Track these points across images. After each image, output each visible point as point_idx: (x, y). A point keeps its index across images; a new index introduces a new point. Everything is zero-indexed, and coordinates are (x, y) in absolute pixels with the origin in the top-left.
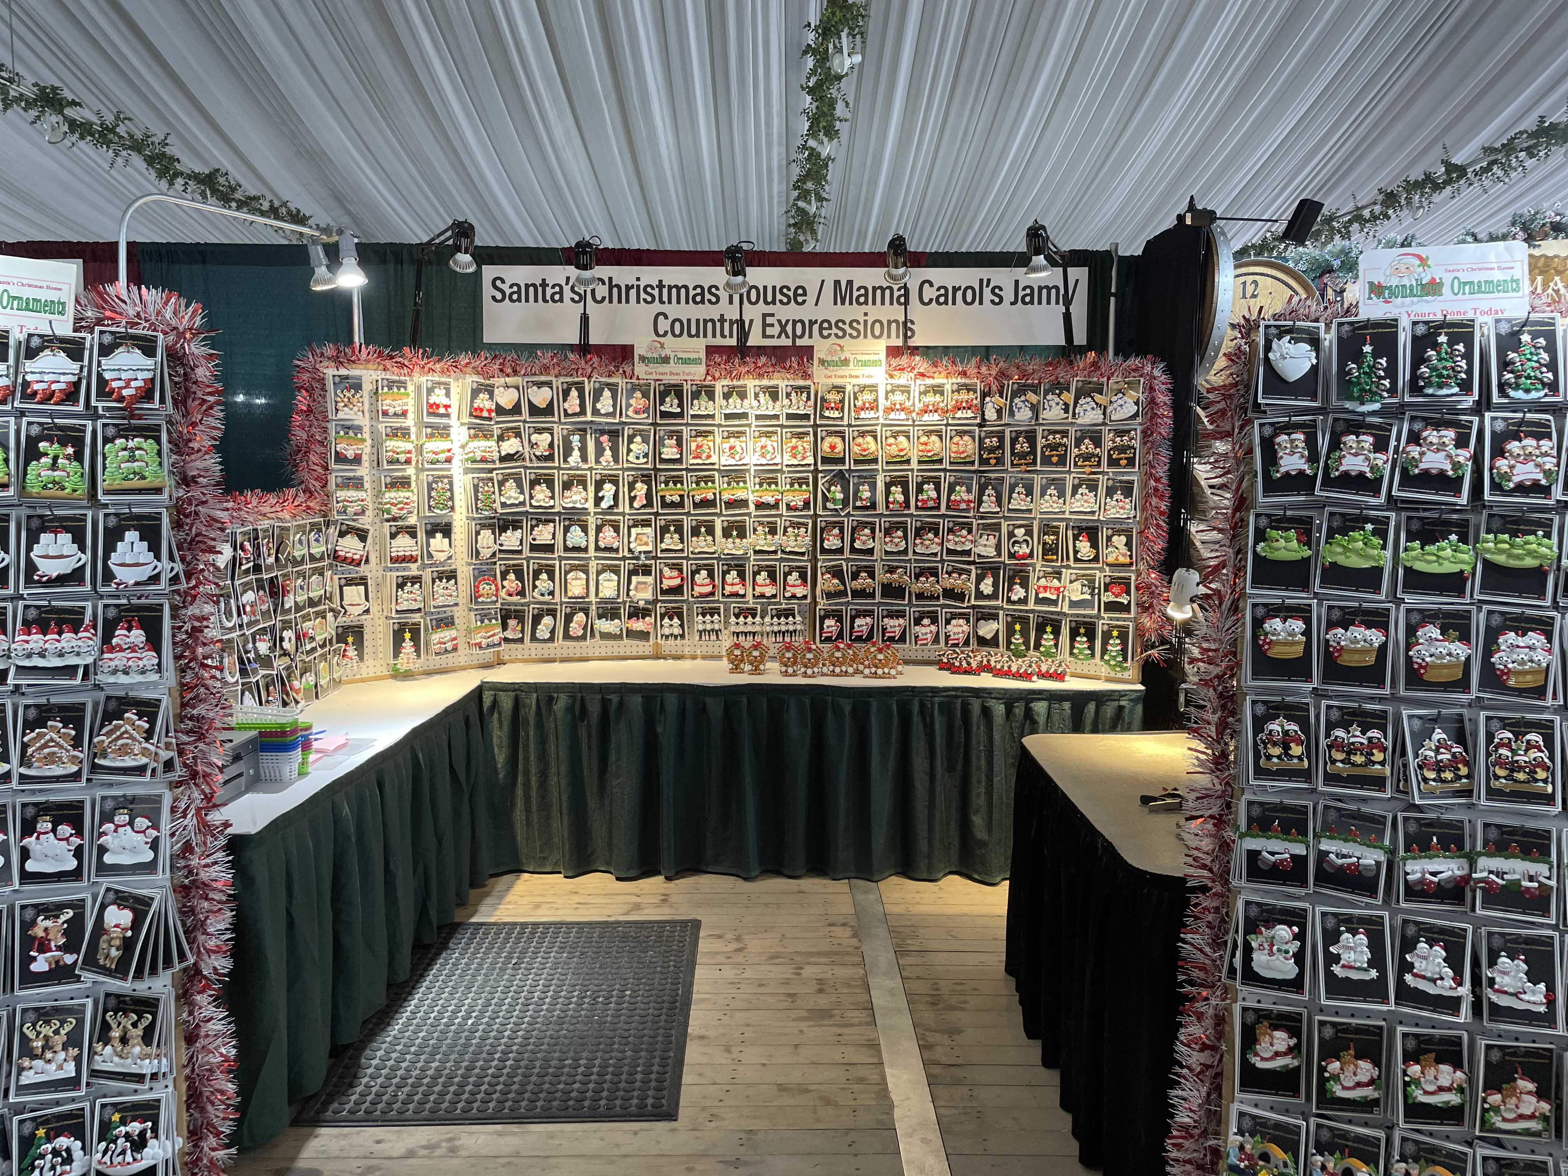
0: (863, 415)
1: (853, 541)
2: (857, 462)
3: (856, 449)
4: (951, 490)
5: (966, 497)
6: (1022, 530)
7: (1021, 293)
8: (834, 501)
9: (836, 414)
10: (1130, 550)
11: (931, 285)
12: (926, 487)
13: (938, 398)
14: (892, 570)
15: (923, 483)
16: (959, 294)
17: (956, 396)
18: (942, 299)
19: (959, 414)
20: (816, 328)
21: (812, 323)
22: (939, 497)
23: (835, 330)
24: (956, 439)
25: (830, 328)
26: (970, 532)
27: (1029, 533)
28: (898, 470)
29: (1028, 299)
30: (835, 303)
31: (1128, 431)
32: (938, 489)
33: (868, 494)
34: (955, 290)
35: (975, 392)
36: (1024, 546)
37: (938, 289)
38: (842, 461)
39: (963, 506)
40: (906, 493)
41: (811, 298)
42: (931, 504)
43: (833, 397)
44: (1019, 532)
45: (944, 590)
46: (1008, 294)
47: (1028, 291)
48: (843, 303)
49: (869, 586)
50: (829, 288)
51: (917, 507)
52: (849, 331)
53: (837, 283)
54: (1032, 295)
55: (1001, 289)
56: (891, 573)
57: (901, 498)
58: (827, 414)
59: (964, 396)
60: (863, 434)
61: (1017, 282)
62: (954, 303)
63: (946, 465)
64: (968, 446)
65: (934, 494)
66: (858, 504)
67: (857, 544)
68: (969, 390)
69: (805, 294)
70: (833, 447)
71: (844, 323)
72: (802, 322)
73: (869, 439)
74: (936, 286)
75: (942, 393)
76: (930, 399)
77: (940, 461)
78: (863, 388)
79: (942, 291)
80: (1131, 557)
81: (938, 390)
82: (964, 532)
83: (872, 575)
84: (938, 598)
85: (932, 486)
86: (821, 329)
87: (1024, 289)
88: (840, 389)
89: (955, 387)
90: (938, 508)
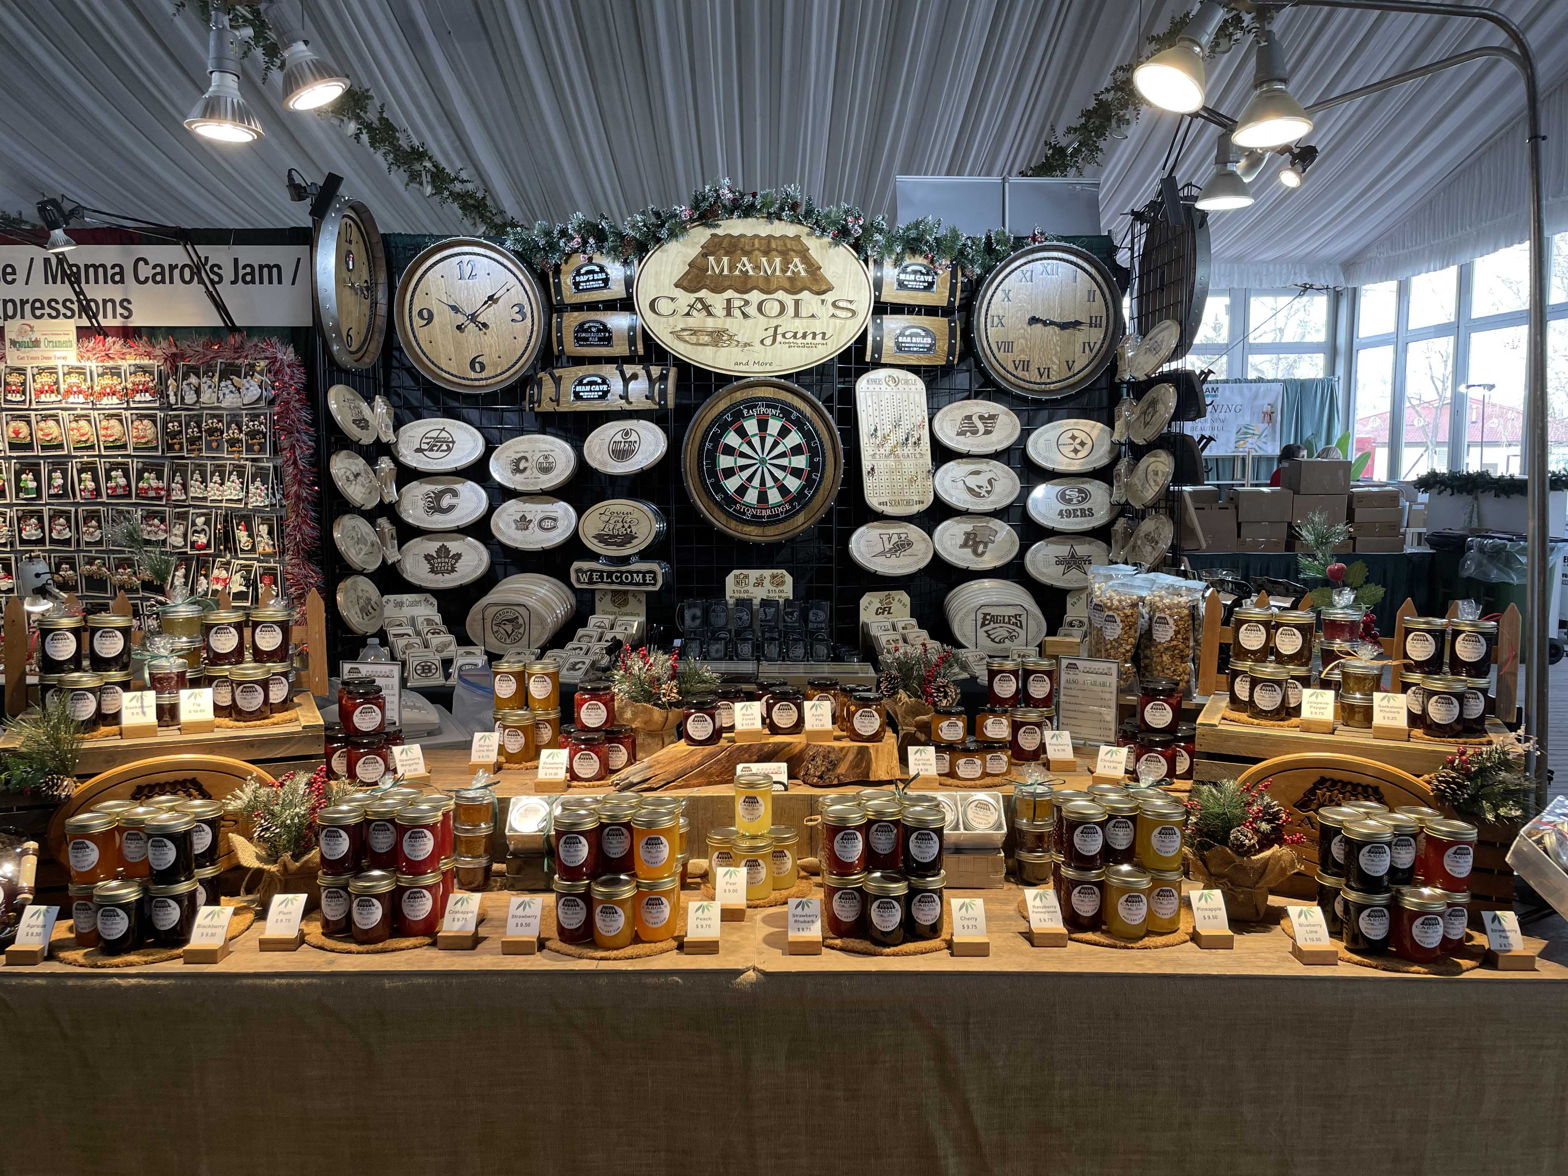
0: (43, 398)
1: (51, 531)
2: (44, 448)
3: (40, 434)
4: (140, 478)
5: (154, 483)
6: (203, 519)
7: (241, 272)
8: (27, 490)
9: (18, 398)
10: (273, 540)
11: (146, 263)
12: (113, 473)
13: (115, 379)
14: (91, 561)
15: (112, 470)
16: (176, 272)
17: (132, 379)
18: (159, 278)
19: (138, 398)
20: (28, 307)
21: (23, 303)
22: (129, 485)
23: (47, 310)
24: (136, 423)
25: (42, 308)
26: (162, 521)
27: (207, 523)
28: (85, 457)
29: (248, 278)
30: (47, 282)
31: (258, 416)
32: (126, 475)
33: (61, 482)
34: (172, 268)
35: (151, 373)
36: (202, 536)
37: (154, 267)
38: (29, 446)
39: (152, 494)
40: (95, 479)
41: (21, 276)
42: (120, 491)
43: (14, 379)
44: (200, 521)
45: (143, 582)
46: (228, 273)
47: (248, 270)
48: (54, 282)
49: (71, 578)
50: (39, 265)
51: (108, 496)
52: (63, 310)
53: (47, 261)
54: (252, 274)
55: (220, 268)
56: (91, 564)
57: (91, 485)
58: (9, 397)
59: (140, 378)
60: (45, 418)
61: (236, 261)
62: (171, 282)
63: (130, 451)
64: (146, 430)
65: (122, 481)
66: (52, 492)
67: (55, 535)
68: (145, 372)
69: (14, 273)
70: (17, 433)
71: (57, 302)
72: (12, 301)
73: (51, 423)
74: (151, 265)
75: (119, 375)
76: (107, 381)
77: (124, 447)
78: (41, 370)
79: (158, 270)
80: (274, 545)
81: (115, 372)
82: (156, 521)
83: (73, 567)
84: (137, 591)
85: (120, 473)
86: (33, 309)
87: (244, 268)
88: (21, 371)
89: (132, 369)
90: (129, 496)
